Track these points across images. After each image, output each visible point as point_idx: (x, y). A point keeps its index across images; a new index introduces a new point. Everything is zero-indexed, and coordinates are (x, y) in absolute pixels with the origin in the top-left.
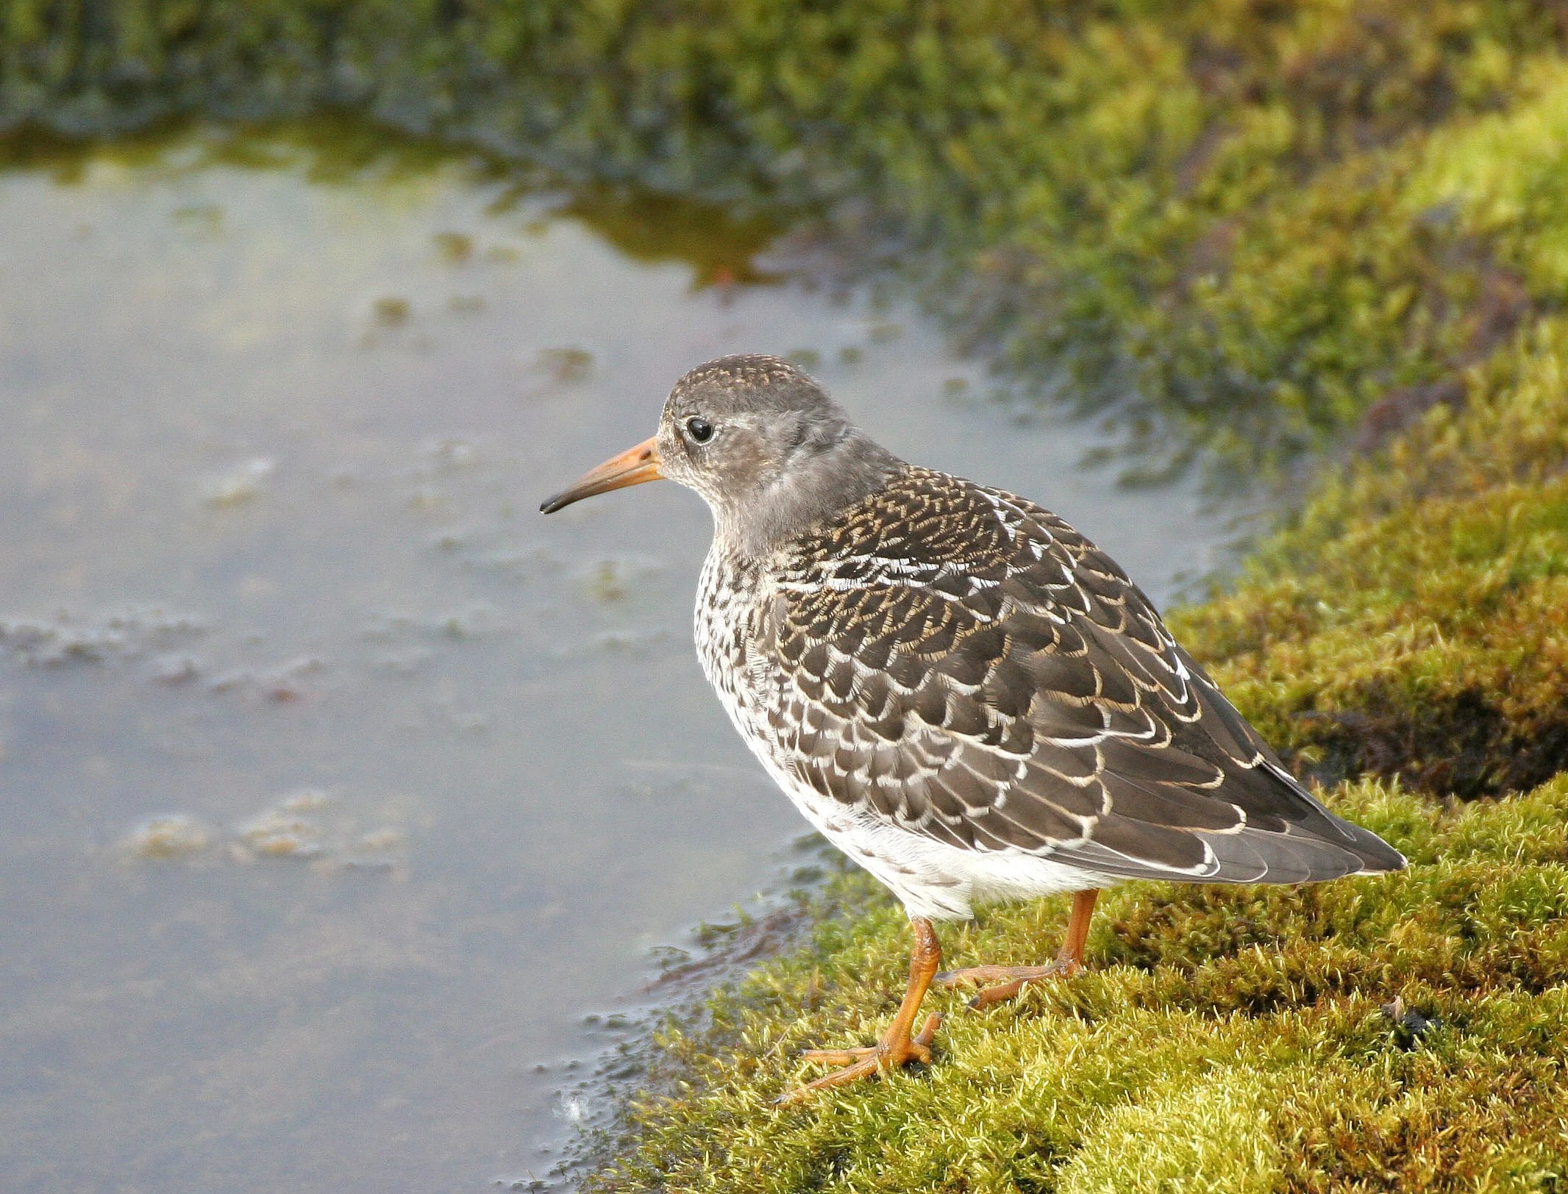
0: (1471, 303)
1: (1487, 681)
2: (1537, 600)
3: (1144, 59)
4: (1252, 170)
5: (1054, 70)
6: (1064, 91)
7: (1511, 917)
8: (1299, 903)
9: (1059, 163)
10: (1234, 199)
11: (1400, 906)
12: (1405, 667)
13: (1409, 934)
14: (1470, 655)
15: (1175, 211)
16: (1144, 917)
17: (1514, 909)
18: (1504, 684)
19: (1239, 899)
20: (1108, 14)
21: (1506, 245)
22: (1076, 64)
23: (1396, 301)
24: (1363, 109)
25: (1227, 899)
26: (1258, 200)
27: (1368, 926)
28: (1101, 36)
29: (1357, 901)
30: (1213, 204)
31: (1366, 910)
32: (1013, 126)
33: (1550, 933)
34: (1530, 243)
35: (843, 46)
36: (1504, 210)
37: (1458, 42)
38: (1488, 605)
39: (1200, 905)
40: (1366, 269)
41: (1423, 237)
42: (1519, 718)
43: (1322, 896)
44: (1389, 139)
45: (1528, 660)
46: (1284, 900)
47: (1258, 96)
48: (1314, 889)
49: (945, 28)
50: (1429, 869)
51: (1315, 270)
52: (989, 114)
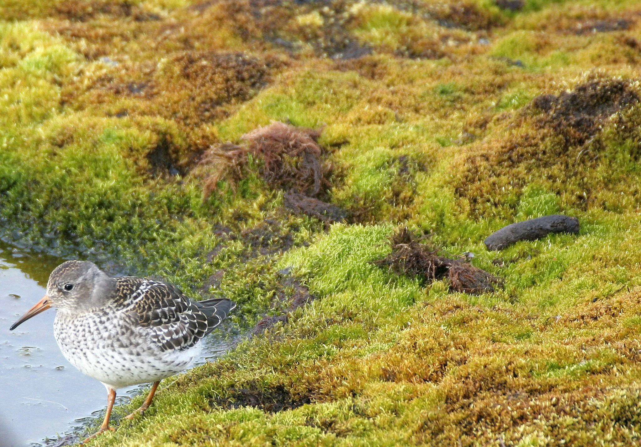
0: (291, 296)
1: (286, 384)
2: (303, 365)
3: (200, 227)
4: (229, 257)
5: (173, 230)
6: (175, 235)
7: (287, 439)
8: (225, 432)
9: (172, 254)
10: (223, 264)
11: (254, 434)
12: (262, 378)
13: (256, 441)
14: (282, 376)
15: (206, 267)
16: (178, 434)
17: (288, 436)
18: (291, 384)
19: (207, 430)
20: (190, 215)
21: (304, 280)
22: (180, 227)
23: (269, 294)
24: (265, 244)
25: (203, 430)
26: (231, 265)
27: (244, 439)
28: (188, 221)
29: (242, 431)
30: (218, 265)
31: (244, 435)
32: (159, 244)
33: (298, 443)
34: (311, 280)
35: (111, 219)
36: (304, 271)
37: (295, 228)
38: (288, 365)
39: (195, 431)
40: (261, 285)
41: (279, 277)
42: (294, 395)
43: (231, 430)
44: (272, 253)
45: (299, 380)
46: (220, 431)
47: (234, 238)
48: (229, 428)
49: (141, 215)
50: (264, 426)
51: (246, 284)
52: (153, 240)
